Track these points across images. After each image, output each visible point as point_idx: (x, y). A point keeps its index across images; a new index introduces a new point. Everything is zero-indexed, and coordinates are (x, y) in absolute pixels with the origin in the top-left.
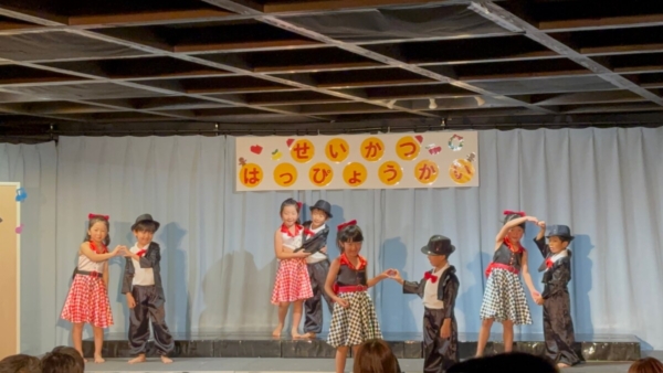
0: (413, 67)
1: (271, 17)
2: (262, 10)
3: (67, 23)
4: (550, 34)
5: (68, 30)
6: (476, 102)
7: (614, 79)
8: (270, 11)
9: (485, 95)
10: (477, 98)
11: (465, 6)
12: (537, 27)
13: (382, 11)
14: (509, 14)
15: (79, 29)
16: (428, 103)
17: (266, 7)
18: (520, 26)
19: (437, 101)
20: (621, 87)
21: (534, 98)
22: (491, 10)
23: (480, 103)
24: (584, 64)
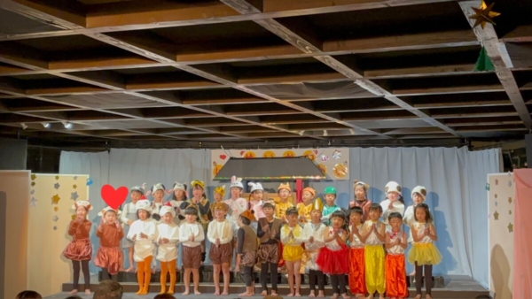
0: (318, 114)
1: (241, 86)
2: (237, 82)
3: (125, 88)
4: (398, 97)
5: (126, 92)
6: (350, 132)
7: (431, 121)
8: (241, 83)
9: (356, 128)
10: (351, 130)
11: (353, 82)
12: (392, 93)
13: (305, 84)
14: (376, 86)
15: (133, 92)
16: (323, 132)
17: (239, 81)
18: (382, 93)
19: (328, 132)
20: (434, 125)
21: (382, 131)
22: (367, 84)
23: (353, 133)
24: (415, 113)
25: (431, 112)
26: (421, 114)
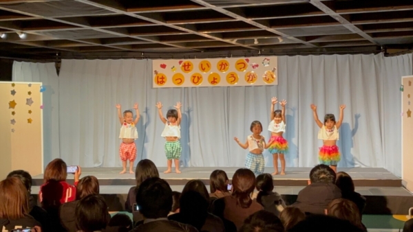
6: (278, 40)
7: (351, 27)
9: (284, 36)
10: (279, 38)
16: (254, 41)
19: (258, 40)
20: (354, 32)
21: (308, 38)
23: (281, 41)
25: (352, 18)
26: (342, 20)
